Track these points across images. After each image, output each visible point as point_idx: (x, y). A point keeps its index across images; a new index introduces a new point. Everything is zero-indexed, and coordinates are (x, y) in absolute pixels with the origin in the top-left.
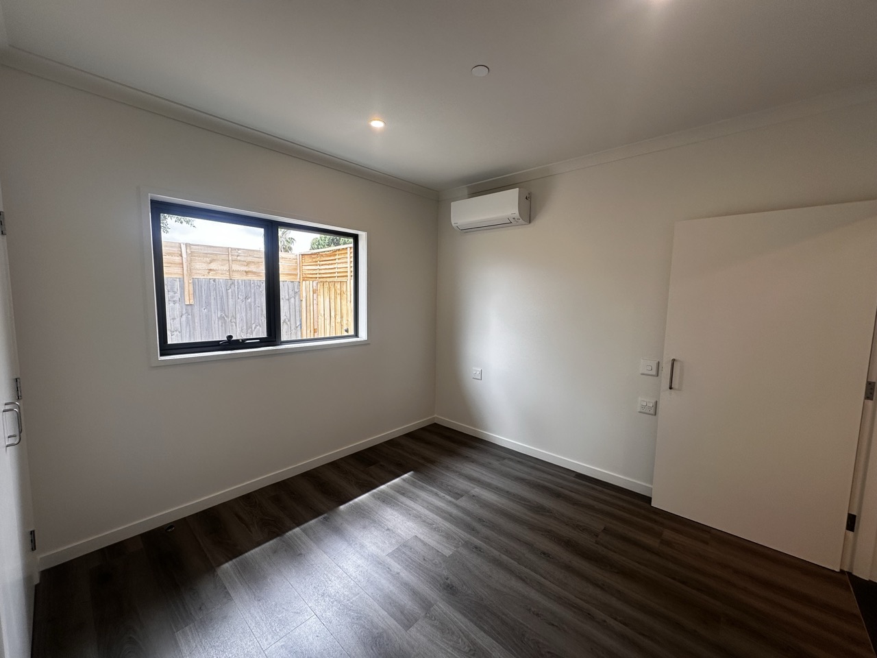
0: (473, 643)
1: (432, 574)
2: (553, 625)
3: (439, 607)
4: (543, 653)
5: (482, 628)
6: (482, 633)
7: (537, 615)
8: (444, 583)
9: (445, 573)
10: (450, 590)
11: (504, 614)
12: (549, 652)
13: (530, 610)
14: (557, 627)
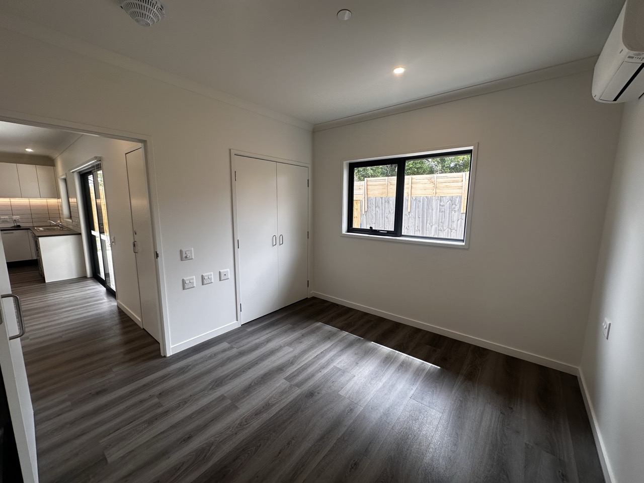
0: (273, 405)
1: (322, 386)
2: (280, 453)
3: (297, 391)
4: (261, 441)
5: (281, 410)
6: (279, 410)
7: (289, 444)
8: (315, 392)
9: (323, 392)
10: (311, 394)
11: (291, 422)
12: (260, 445)
13: (293, 439)
14: (278, 456)
